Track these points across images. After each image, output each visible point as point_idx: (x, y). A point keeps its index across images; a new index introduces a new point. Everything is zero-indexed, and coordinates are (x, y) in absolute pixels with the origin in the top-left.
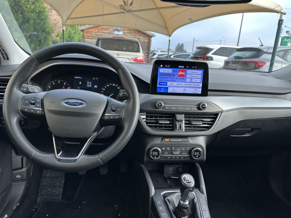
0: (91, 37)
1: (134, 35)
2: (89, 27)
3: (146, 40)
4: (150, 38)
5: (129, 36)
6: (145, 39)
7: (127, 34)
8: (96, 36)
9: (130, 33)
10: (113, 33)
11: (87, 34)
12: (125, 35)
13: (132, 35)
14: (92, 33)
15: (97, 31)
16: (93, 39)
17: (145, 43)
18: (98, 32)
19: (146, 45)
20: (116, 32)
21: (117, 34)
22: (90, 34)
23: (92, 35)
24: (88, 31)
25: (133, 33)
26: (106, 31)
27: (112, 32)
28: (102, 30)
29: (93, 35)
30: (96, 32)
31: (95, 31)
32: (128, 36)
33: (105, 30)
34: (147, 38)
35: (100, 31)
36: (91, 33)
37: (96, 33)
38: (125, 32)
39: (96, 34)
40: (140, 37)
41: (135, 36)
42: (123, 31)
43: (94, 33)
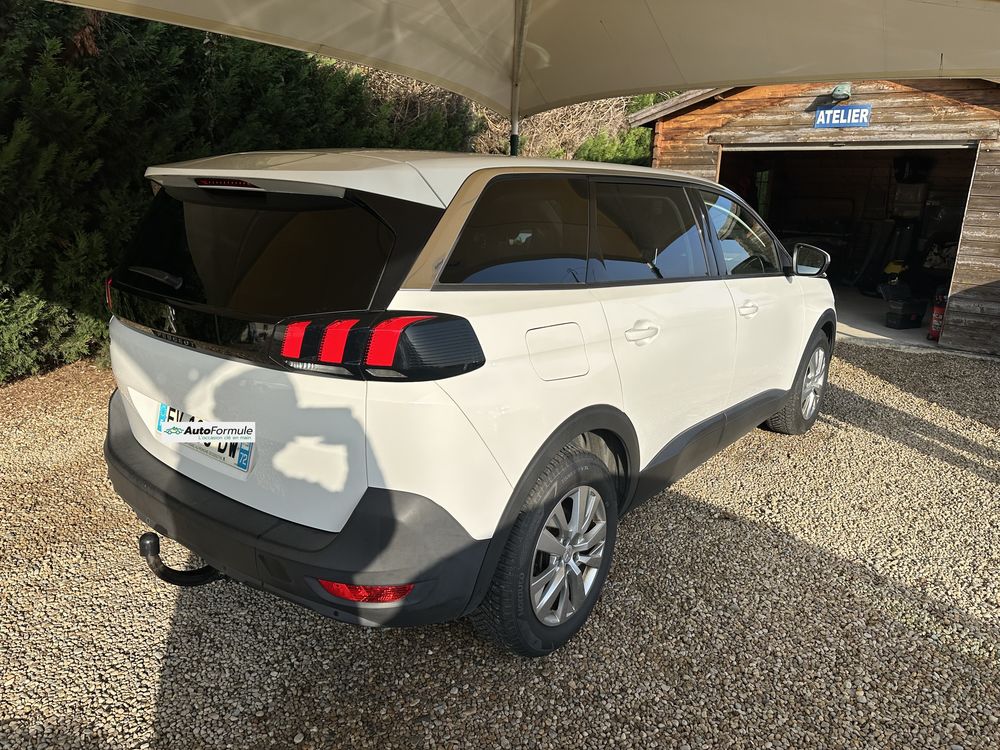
1: (949, 120)
8: (713, 148)
9: (925, 108)
11: (669, 144)
13: (937, 120)
20: (829, 112)
22: (687, 140)
24: (678, 128)
25: (944, 104)
26: (770, 118)
27: (806, 116)
28: (748, 112)
29: (700, 145)
30: (713, 129)
31: (711, 125)
33: (761, 112)
35: (739, 119)
38: (884, 109)
41: (960, 120)
42: (872, 103)
43: (706, 136)
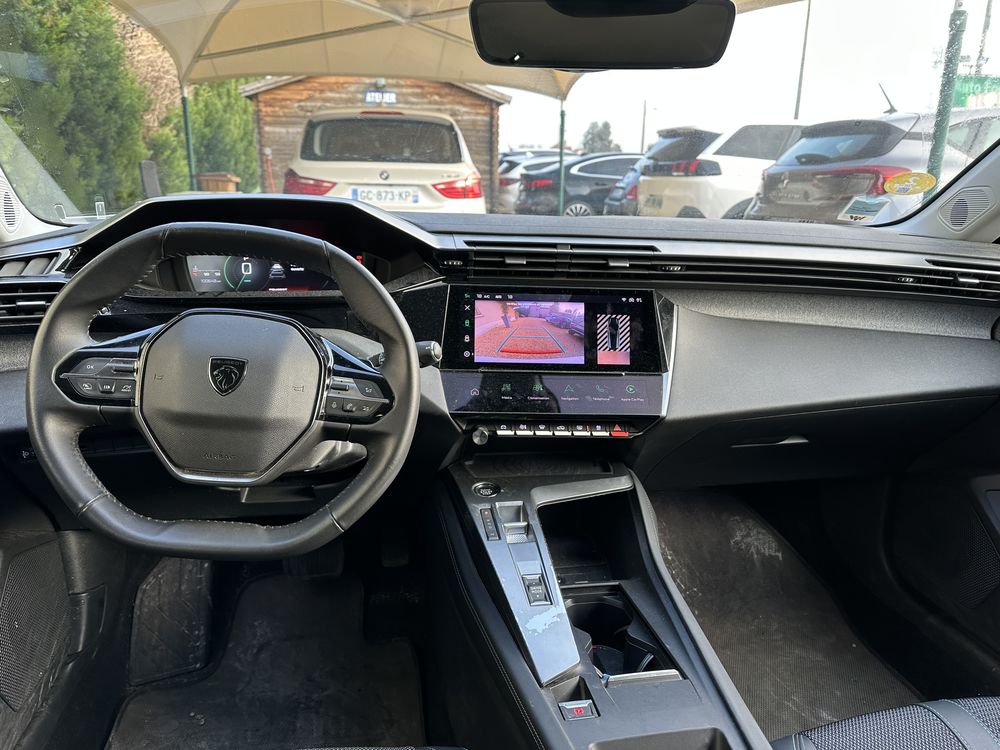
0: (284, 119)
1: (436, 103)
2: (276, 82)
3: (479, 118)
4: (492, 109)
5: (419, 107)
6: (478, 114)
7: (413, 99)
8: (301, 113)
9: (422, 95)
10: (363, 101)
11: (269, 109)
12: (407, 103)
13: (430, 103)
14: (288, 102)
15: (305, 94)
16: (294, 124)
17: (478, 128)
18: (310, 98)
19: (480, 134)
20: (373, 94)
21: (375, 102)
22: (282, 107)
23: (286, 110)
24: (274, 99)
25: (432, 94)
26: (337, 95)
27: (360, 96)
28: (322, 91)
29: (292, 111)
30: (300, 101)
31: (299, 97)
32: (414, 107)
33: (331, 90)
34: (482, 111)
35: (317, 95)
36: (283, 103)
37: (302, 104)
38: (403, 95)
39: (301, 108)
40: (457, 107)
41: (442, 103)
42: (396, 90)
43: (296, 105)
